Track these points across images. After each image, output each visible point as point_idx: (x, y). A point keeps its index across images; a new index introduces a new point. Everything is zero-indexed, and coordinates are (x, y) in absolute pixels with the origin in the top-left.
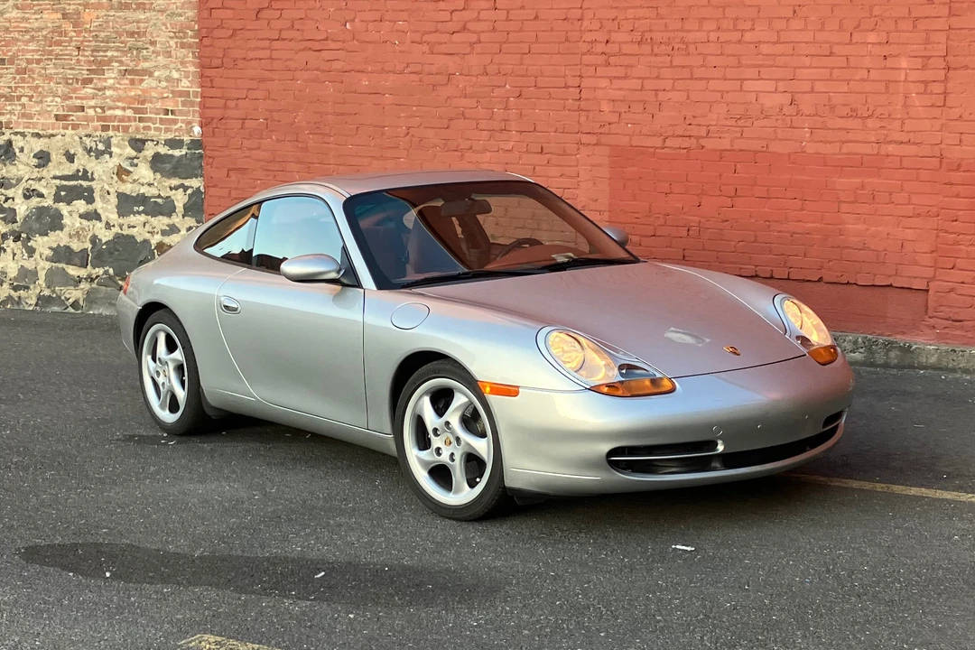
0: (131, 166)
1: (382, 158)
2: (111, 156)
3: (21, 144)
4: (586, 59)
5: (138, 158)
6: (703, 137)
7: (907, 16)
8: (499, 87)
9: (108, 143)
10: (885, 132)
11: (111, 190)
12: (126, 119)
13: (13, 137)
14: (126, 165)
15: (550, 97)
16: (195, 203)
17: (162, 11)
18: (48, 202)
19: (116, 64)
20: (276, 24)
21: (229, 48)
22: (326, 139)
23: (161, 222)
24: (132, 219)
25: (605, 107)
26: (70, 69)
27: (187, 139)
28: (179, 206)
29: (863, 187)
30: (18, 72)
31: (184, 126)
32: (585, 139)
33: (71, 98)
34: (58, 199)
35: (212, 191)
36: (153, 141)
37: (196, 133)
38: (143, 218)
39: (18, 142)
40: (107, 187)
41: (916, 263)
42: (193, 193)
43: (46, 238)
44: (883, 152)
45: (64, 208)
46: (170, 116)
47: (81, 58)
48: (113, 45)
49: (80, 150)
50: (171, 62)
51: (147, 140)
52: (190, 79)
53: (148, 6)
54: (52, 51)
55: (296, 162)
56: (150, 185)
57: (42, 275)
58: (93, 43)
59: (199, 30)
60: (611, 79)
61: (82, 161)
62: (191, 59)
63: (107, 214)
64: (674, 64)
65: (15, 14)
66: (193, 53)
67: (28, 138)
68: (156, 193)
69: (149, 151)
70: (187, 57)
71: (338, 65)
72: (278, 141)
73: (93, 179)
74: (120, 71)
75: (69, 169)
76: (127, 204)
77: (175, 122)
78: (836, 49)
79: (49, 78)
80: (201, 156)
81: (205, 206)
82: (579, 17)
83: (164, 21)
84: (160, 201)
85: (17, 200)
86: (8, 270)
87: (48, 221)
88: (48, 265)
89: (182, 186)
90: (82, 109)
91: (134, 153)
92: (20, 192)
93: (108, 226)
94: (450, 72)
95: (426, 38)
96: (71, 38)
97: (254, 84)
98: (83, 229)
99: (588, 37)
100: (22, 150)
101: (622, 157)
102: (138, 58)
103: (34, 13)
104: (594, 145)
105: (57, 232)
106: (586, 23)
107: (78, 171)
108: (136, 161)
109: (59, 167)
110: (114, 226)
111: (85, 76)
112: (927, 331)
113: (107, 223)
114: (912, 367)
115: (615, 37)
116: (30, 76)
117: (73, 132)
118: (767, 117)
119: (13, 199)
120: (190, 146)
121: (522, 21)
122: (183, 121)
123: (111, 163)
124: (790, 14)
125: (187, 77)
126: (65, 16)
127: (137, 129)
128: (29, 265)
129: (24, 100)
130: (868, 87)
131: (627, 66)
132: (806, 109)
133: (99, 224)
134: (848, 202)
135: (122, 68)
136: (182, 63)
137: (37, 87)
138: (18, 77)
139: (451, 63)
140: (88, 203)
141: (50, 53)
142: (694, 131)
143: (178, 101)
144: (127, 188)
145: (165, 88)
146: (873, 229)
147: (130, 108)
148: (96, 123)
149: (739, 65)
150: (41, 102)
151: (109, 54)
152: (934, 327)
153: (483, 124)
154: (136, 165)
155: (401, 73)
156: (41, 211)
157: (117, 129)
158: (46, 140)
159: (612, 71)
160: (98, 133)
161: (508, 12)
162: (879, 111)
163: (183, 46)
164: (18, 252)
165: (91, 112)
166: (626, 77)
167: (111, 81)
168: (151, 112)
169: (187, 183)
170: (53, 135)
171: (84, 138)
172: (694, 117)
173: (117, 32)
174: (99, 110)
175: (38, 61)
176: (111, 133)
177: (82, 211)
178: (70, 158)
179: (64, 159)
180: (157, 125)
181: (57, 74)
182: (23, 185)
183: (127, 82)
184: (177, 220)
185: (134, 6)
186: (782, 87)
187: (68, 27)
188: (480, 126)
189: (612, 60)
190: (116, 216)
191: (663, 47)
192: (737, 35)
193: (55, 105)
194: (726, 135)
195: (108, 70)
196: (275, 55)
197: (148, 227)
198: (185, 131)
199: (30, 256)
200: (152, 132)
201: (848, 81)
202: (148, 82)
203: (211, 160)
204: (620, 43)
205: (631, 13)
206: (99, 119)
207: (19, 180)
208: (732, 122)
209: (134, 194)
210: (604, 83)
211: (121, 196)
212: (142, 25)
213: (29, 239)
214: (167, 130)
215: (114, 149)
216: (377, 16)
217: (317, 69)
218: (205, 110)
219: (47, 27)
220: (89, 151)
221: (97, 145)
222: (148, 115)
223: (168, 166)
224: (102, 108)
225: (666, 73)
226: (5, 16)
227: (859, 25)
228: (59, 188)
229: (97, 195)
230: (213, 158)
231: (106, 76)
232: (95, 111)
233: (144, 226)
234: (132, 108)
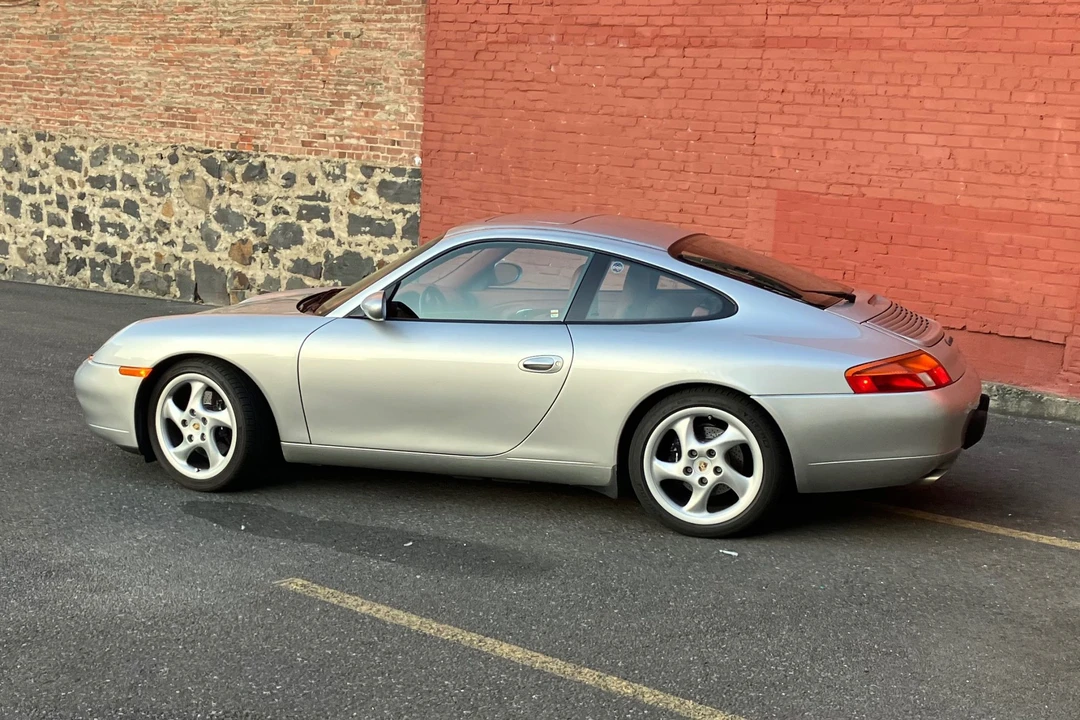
0: (361, 190)
1: (573, 192)
2: (345, 181)
3: (273, 166)
4: (763, 107)
5: (367, 184)
6: (864, 186)
7: (1065, 78)
8: (681, 130)
9: (343, 169)
10: (1035, 189)
11: (344, 212)
12: (360, 148)
13: (267, 159)
14: (357, 189)
15: (727, 141)
16: (412, 227)
17: (396, 50)
18: (292, 219)
19: (354, 97)
20: (491, 65)
21: (449, 86)
22: (526, 174)
23: (383, 242)
24: (360, 238)
25: (777, 153)
26: (317, 100)
27: (409, 168)
28: (399, 228)
29: (1011, 241)
30: (273, 101)
31: (407, 156)
32: (756, 182)
33: (316, 126)
34: (300, 217)
35: (428, 217)
36: (381, 168)
38: (368, 238)
39: (271, 164)
40: (340, 208)
41: (1054, 317)
42: (411, 217)
43: (288, 251)
44: (1032, 209)
45: (304, 225)
46: (396, 147)
47: (325, 90)
48: (352, 80)
49: (320, 175)
50: (401, 98)
51: (376, 168)
52: (415, 113)
53: (384, 45)
54: (302, 83)
55: (498, 193)
56: (376, 208)
57: (284, 283)
58: (336, 78)
59: (426, 68)
60: (784, 126)
61: (322, 184)
62: (417, 95)
63: (339, 232)
64: (843, 114)
65: (273, 49)
66: (419, 89)
67: (279, 160)
68: (380, 215)
69: (377, 178)
70: (414, 93)
71: (540, 105)
72: (485, 173)
73: (329, 201)
74: (357, 103)
75: (310, 191)
76: (356, 224)
77: (399, 152)
78: (996, 107)
79: (298, 107)
80: (419, 184)
81: (420, 230)
82: (759, 67)
83: (397, 59)
84: (383, 223)
85: (267, 216)
86: (257, 278)
87: (291, 236)
88: (289, 275)
89: (402, 210)
90: (324, 137)
91: (364, 179)
92: (270, 208)
93: (340, 243)
94: (640, 115)
96: (319, 72)
97: (468, 120)
98: (319, 245)
99: (766, 86)
100: (273, 171)
101: (788, 201)
102: (372, 94)
103: (290, 49)
104: (764, 188)
105: (299, 246)
106: (765, 73)
107: (318, 192)
108: (365, 186)
109: (302, 188)
110: (344, 243)
111: (328, 107)
112: (1061, 384)
113: (339, 241)
114: (1042, 417)
115: (791, 87)
116: (283, 105)
117: (315, 157)
118: (926, 169)
119: (264, 214)
120: (411, 174)
121: (707, 69)
122: (406, 152)
123: (345, 187)
124: (955, 71)
125: (412, 112)
126: (315, 52)
127: (368, 157)
128: (274, 274)
129: (277, 126)
130: (1022, 145)
131: (798, 115)
132: (962, 164)
133: (332, 242)
134: (997, 256)
135: (359, 101)
136: (410, 99)
137: (289, 115)
138: (273, 105)
139: (640, 107)
140: (324, 222)
141: (300, 85)
142: (857, 179)
143: (403, 133)
144: (357, 210)
145: (394, 121)
146: (1017, 282)
147: (363, 138)
148: (335, 150)
149: (904, 119)
150: (291, 129)
151: (349, 88)
152: (1068, 381)
153: (665, 164)
154: (365, 190)
155: (596, 114)
156: (286, 226)
157: (351, 156)
158: (293, 163)
159: (785, 119)
160: (336, 159)
161: (695, 61)
162: (1031, 169)
163: (411, 83)
164: (265, 262)
165: (331, 140)
166: (797, 126)
167: (349, 113)
168: (381, 143)
169: (406, 208)
170: (299, 159)
171: (324, 163)
172: (858, 166)
173: (356, 68)
174: (338, 138)
175: (291, 92)
176: (346, 160)
177: (319, 228)
178: (312, 180)
179: (306, 181)
180: (385, 155)
181: (305, 104)
182: (272, 203)
183: (362, 114)
184: (397, 241)
185: (372, 45)
186: (942, 140)
187: (317, 62)
188: (662, 167)
189: (786, 109)
190: (347, 234)
191: (833, 99)
192: (902, 91)
193: (302, 132)
194: (886, 185)
195: (348, 102)
196: (490, 93)
197: (372, 247)
198: (407, 161)
199: (275, 267)
200: (380, 160)
201: (1004, 139)
202: (380, 115)
203: (427, 189)
204: (794, 93)
205: (806, 65)
206: (338, 147)
207: (270, 198)
208: (893, 173)
209: (362, 216)
210: (776, 130)
211: (352, 217)
212: (378, 62)
213: (274, 251)
214: (393, 159)
215: (348, 174)
216: (578, 60)
217: (522, 108)
218: (428, 143)
219: (299, 61)
220: (327, 175)
221: (334, 170)
222: (378, 145)
223: (391, 192)
224: (340, 137)
225: (834, 122)
226: (266, 50)
227: (1019, 86)
228: (302, 207)
229: (332, 215)
230: (430, 186)
231: (345, 108)
232: (335, 139)
233: (369, 244)
234: (365, 138)
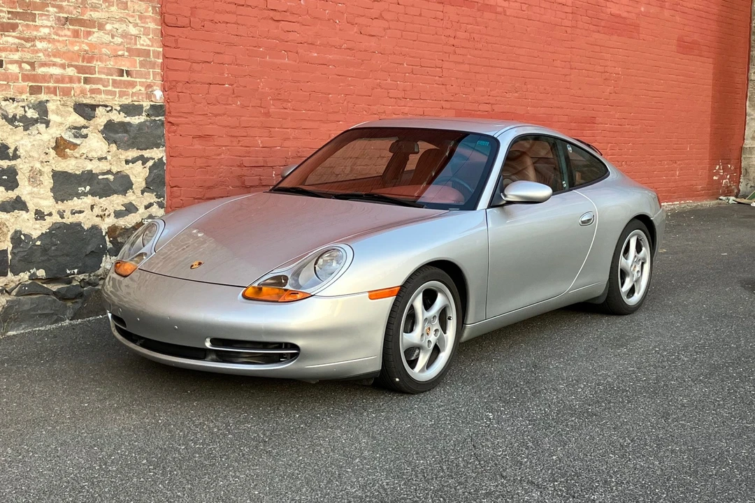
0: (76, 137)
1: (327, 121)
2: (47, 127)
4: (445, 48)
5: (87, 127)
6: (494, 104)
8: (401, 64)
9: (42, 108)
12: (67, 80)
14: (68, 136)
15: (428, 74)
16: (156, 176)
19: (51, 9)
21: (196, 8)
22: (284, 105)
23: (117, 202)
24: (76, 203)
27: (146, 104)
28: (138, 181)
31: (143, 89)
35: (175, 161)
36: (107, 106)
37: (158, 98)
38: (89, 200)
40: (38, 166)
42: (154, 164)
46: (125, 78)
50: (127, 15)
51: (98, 106)
52: (150, 37)
55: (259, 128)
56: (100, 159)
60: (456, 63)
61: (1, 134)
62: (151, 14)
63: (36, 200)
66: (154, 8)
68: (106, 168)
69: (102, 118)
70: (147, 11)
71: (293, 37)
73: (15, 157)
74: (58, 19)
76: (65, 185)
77: (133, 85)
81: (167, 178)
82: (442, 17)
84: (111, 177)
89: (140, 158)
91: (81, 121)
93: (40, 215)
94: (373, 50)
95: (358, 20)
97: (221, 48)
99: (446, 32)
104: (449, 109)
106: (444, 22)
108: (84, 131)
110: (50, 214)
111: (5, 20)
113: (38, 213)
120: (151, 112)
121: (412, 15)
122: (142, 84)
123: (46, 135)
124: (524, 31)
125: (147, 33)
127: (83, 92)
132: (530, 88)
133: (25, 216)
135: (61, 15)
136: (141, 18)
140: (7, 190)
142: (491, 100)
143: (136, 60)
144: (71, 165)
145: (120, 45)
147: (72, 66)
148: (22, 84)
149: (508, 60)
153: (393, 93)
154: (86, 136)
155: (341, 47)
157: (52, 91)
160: (24, 97)
165: (14, 69)
167: (46, 31)
168: (99, 73)
169: (147, 154)
172: (491, 91)
174: (27, 67)
176: (45, 96)
180: (110, 88)
183: (69, 33)
184: (135, 197)
186: (521, 74)
188: (390, 94)
190: (52, 201)
194: (503, 103)
195: (41, 15)
196: (241, 20)
197: (97, 211)
198: (144, 96)
200: (103, 96)
201: (543, 73)
202: (97, 36)
203: (174, 128)
204: (461, 39)
205: (465, 19)
206: (26, 78)
208: (505, 95)
209: (78, 173)
210: (453, 66)
214: (122, 94)
215: (52, 117)
217: (277, 38)
218: (170, 73)
220: (11, 120)
221: (25, 112)
222: (97, 75)
223: (125, 137)
224: (32, 64)
229: (21, 178)
230: (178, 125)
231: (38, 22)
232: (20, 67)
233: (92, 207)
234: (76, 67)
